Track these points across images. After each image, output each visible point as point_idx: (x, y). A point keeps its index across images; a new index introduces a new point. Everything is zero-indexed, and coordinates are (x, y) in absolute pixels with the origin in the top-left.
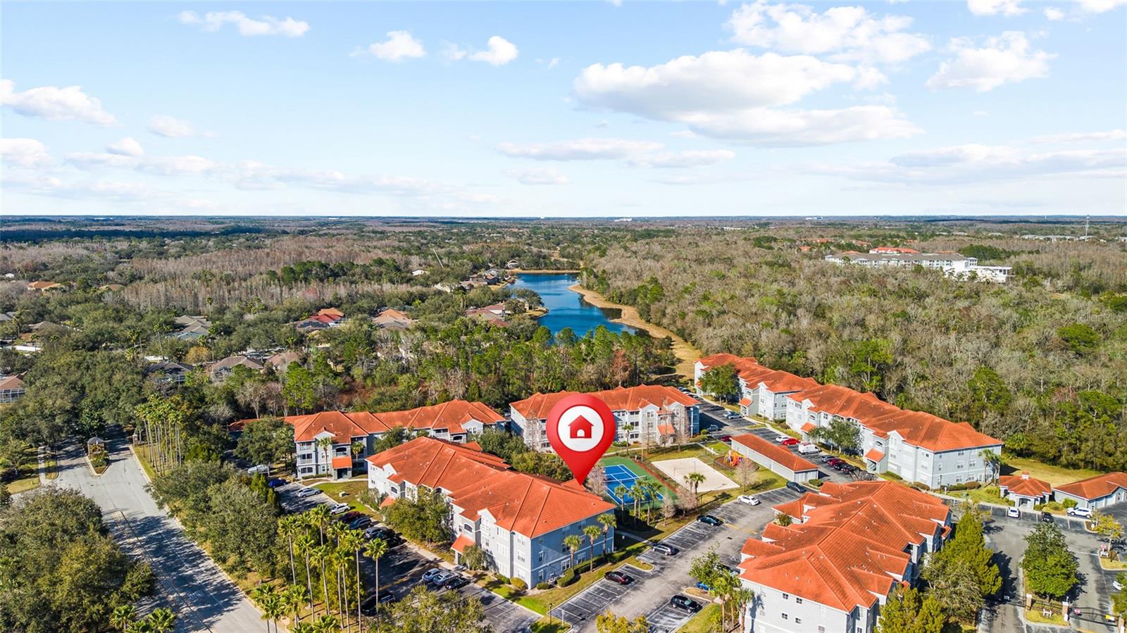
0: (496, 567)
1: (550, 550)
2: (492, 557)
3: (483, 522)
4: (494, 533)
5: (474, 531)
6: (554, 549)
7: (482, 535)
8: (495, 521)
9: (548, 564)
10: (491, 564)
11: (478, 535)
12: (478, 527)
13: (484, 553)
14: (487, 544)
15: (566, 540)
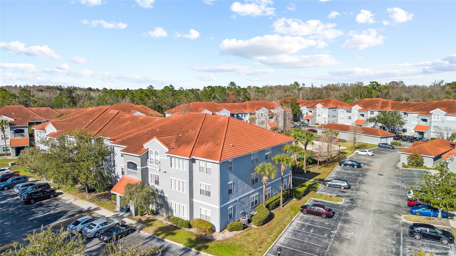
0: (169, 210)
1: (240, 181)
2: (163, 198)
3: (152, 156)
4: (165, 166)
5: (139, 167)
6: (243, 180)
7: (150, 173)
8: (167, 150)
9: (237, 198)
10: (162, 206)
11: (145, 173)
12: (144, 162)
13: (153, 194)
14: (157, 182)
15: (258, 169)
